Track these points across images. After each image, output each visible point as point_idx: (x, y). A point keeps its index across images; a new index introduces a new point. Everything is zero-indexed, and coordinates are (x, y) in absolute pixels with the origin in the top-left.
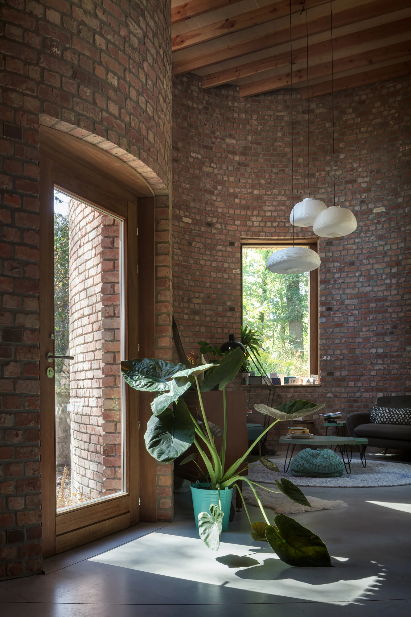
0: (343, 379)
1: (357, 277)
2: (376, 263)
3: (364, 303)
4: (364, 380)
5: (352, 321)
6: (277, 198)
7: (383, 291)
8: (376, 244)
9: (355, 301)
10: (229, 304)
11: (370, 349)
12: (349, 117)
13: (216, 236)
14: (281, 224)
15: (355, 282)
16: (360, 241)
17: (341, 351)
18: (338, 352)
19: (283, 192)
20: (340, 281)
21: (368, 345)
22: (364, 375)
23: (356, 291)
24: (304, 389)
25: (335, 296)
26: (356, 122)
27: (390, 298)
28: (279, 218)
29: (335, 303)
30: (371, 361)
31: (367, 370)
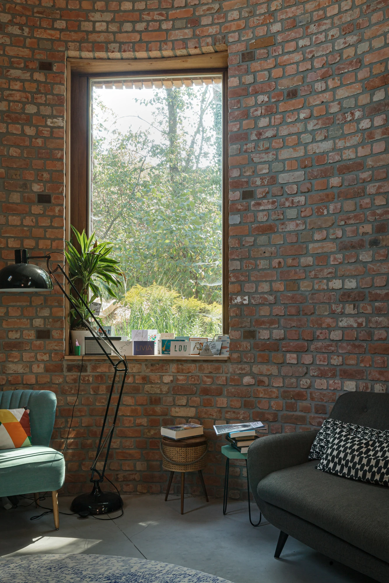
0: (273, 346)
1: (301, 121)
2: (342, 85)
3: (316, 178)
4: (318, 350)
5: (292, 220)
7: (355, 147)
8: (339, 44)
9: (299, 174)
10: (37, 188)
11: (329, 280)
13: (7, 48)
14: (154, 25)
15: (299, 134)
16: (308, 43)
17: (271, 286)
18: (265, 287)
20: (269, 133)
21: (326, 271)
22: (318, 339)
23: (301, 152)
24: (198, 365)
25: (260, 166)
27: (370, 162)
28: (148, 14)
29: (259, 182)
30: (331, 307)
31: (322, 329)
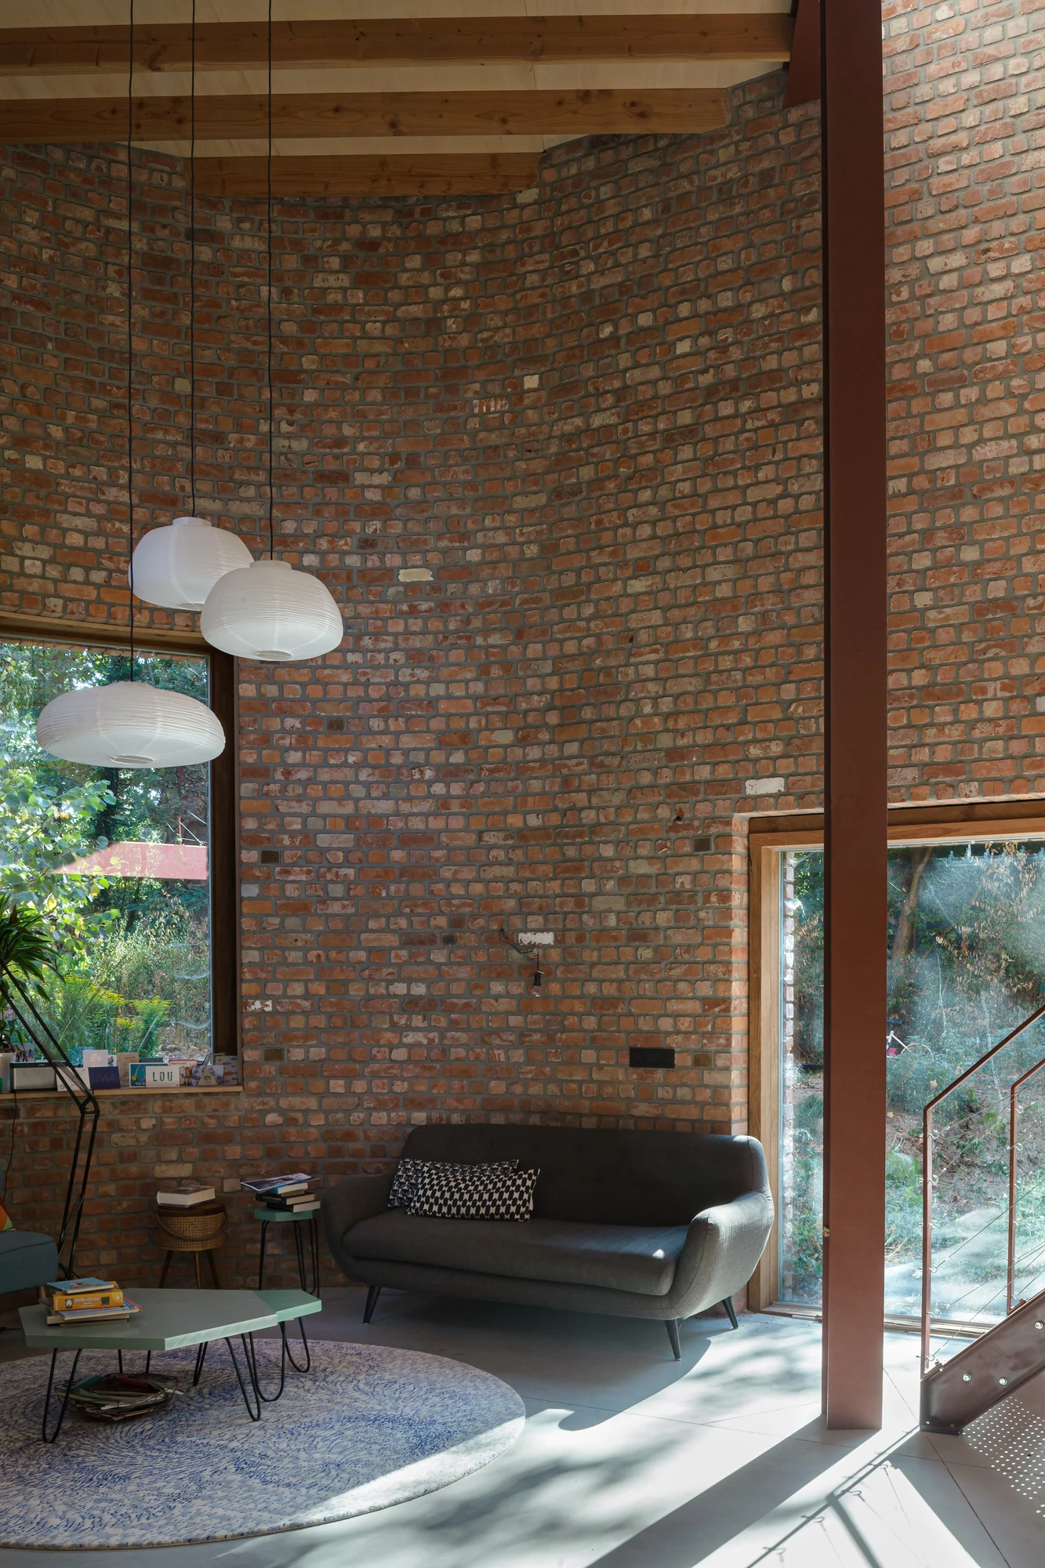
0: (311, 1070)
1: (350, 766)
2: (408, 731)
3: (370, 846)
4: (375, 1075)
5: (337, 899)
6: (104, 494)
7: (426, 815)
8: (405, 675)
9: (347, 840)
11: (390, 983)
15: (347, 784)
17: (306, 988)
18: (298, 989)
19: (124, 476)
20: (303, 775)
22: (373, 1059)
23: (350, 809)
24: (195, 1100)
25: (288, 819)
27: (444, 839)
30: (392, 1018)
31: (380, 1046)
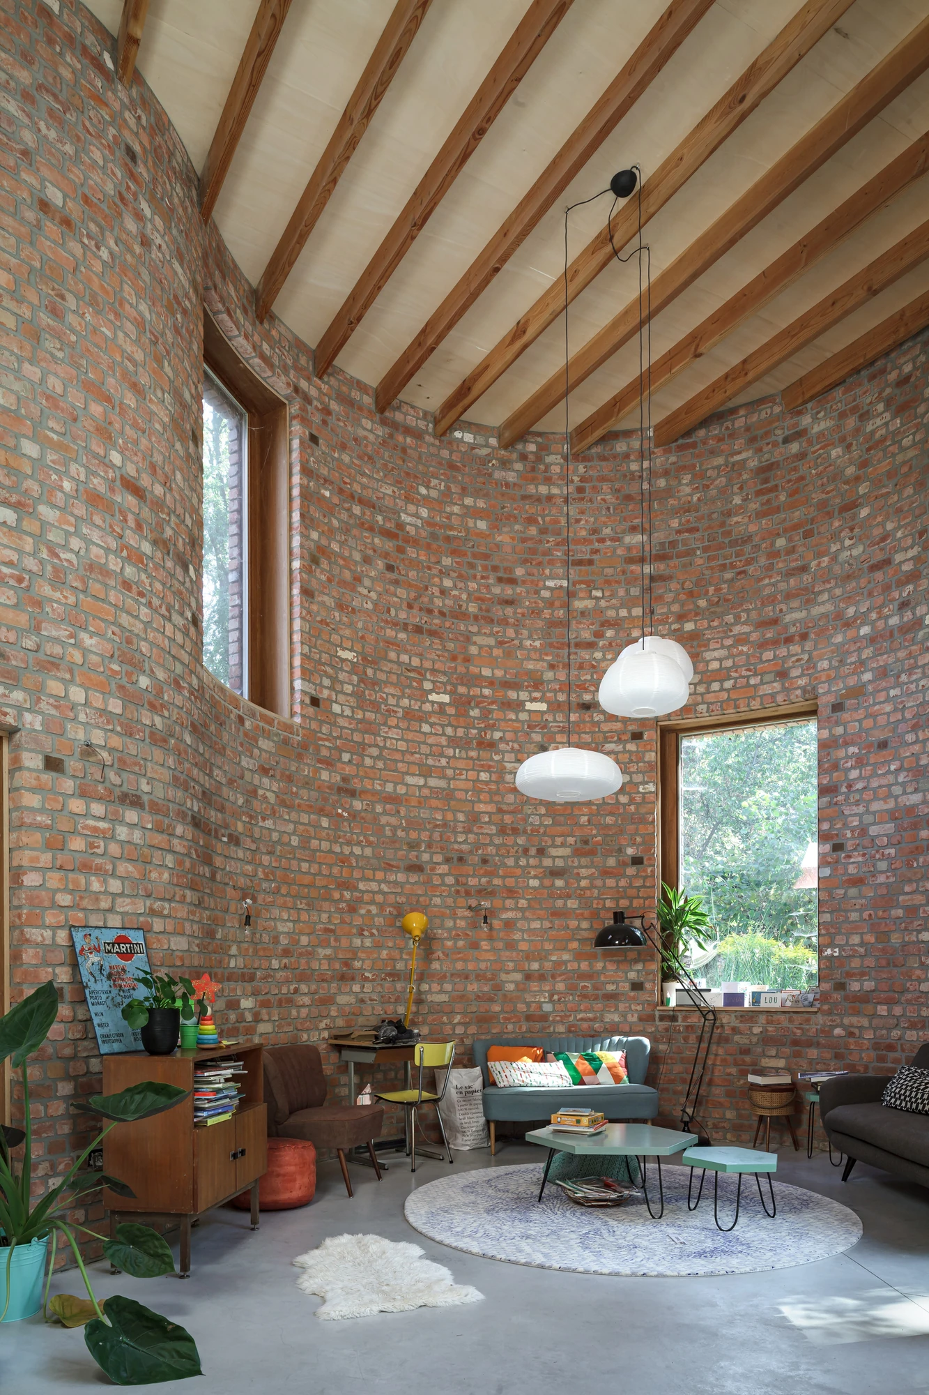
0: (864, 998)
1: (892, 773)
3: (905, 830)
4: (909, 1002)
5: (882, 872)
6: (731, 631)
9: (889, 827)
10: (630, 851)
11: (919, 932)
12: (879, 422)
14: (742, 681)
15: (889, 786)
16: (899, 693)
17: (862, 938)
18: (856, 939)
19: (744, 616)
20: (860, 786)
21: (916, 923)
22: (907, 990)
23: (891, 804)
24: (787, 1016)
25: (850, 819)
26: (891, 429)
28: (736, 671)
29: (849, 835)
30: (920, 959)
31: (912, 980)
